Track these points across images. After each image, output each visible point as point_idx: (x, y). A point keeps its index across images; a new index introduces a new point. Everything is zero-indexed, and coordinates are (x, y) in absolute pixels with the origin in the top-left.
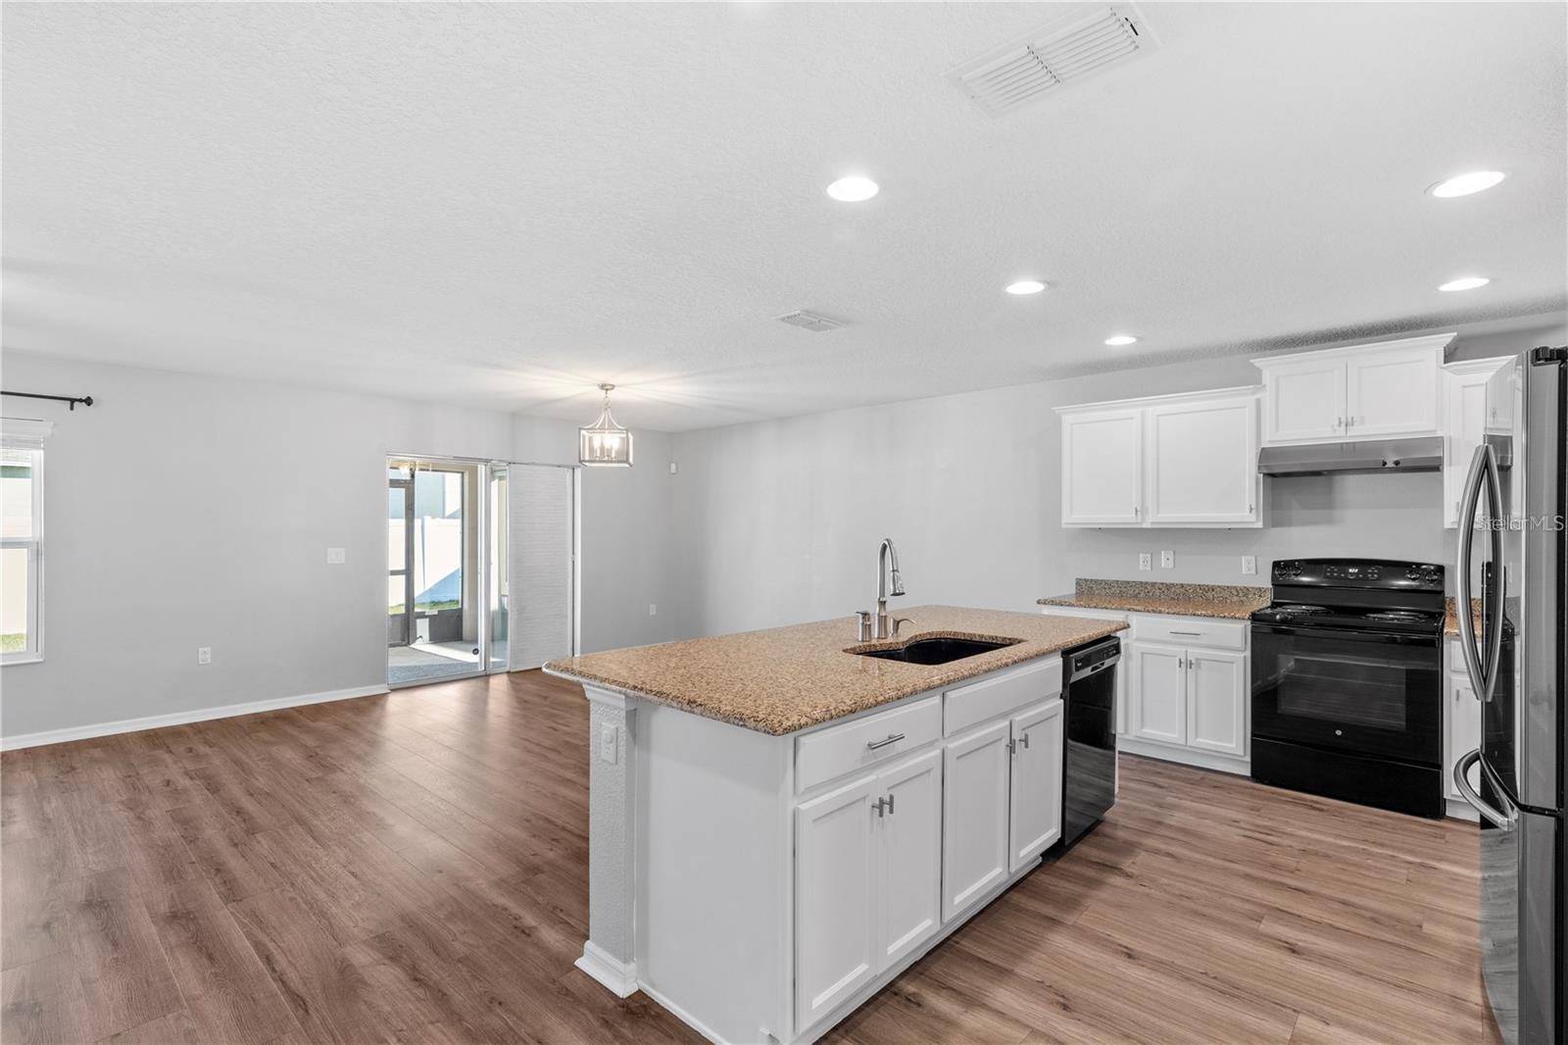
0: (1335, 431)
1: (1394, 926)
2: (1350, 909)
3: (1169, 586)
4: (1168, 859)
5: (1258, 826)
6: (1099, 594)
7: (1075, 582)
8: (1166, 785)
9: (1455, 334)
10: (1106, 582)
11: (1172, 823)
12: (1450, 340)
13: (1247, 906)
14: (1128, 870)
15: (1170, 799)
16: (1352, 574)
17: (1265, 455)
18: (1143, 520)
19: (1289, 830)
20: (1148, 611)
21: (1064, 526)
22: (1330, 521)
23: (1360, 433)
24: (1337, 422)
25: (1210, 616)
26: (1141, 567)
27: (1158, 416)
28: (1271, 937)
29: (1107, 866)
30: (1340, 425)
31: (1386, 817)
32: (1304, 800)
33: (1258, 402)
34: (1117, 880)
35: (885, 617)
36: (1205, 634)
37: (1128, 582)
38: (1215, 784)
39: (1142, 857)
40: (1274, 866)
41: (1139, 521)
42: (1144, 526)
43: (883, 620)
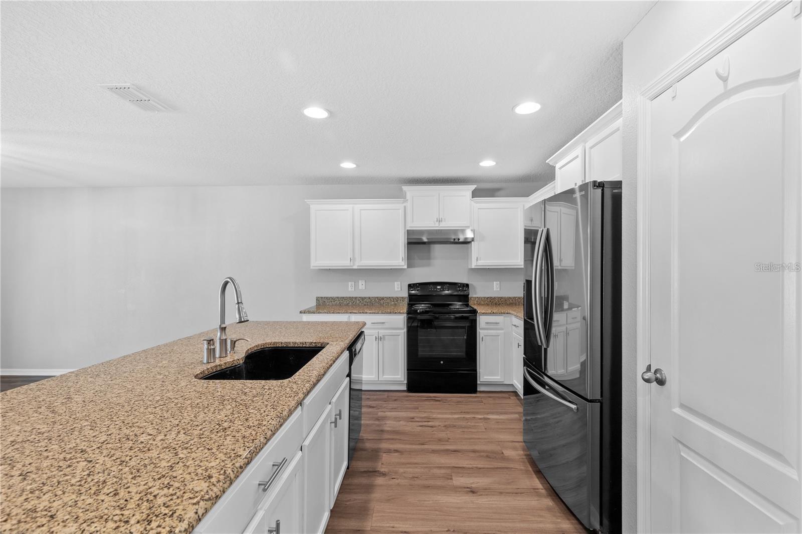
0: (435, 224)
1: (495, 457)
2: (477, 454)
3: (363, 299)
4: (396, 454)
5: (422, 418)
6: (329, 305)
7: (315, 299)
8: (375, 405)
9: (476, 186)
10: (332, 298)
11: (389, 429)
12: (474, 188)
13: (443, 471)
14: (382, 470)
15: (380, 414)
16: (438, 289)
17: (409, 233)
18: (354, 265)
19: (434, 416)
20: (360, 313)
21: (311, 268)
22: (429, 265)
23: (444, 226)
24: (436, 220)
25: (389, 313)
26: (350, 289)
27: (361, 210)
28: (461, 488)
29: (370, 472)
30: (437, 221)
31: (461, 397)
32: (430, 397)
33: (405, 207)
34: (380, 481)
35: (226, 339)
36: (387, 322)
37: (344, 298)
38: (395, 398)
39: (385, 457)
40: (440, 440)
41: (352, 265)
42: (354, 267)
43: (223, 342)
